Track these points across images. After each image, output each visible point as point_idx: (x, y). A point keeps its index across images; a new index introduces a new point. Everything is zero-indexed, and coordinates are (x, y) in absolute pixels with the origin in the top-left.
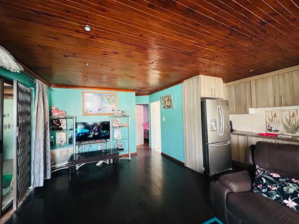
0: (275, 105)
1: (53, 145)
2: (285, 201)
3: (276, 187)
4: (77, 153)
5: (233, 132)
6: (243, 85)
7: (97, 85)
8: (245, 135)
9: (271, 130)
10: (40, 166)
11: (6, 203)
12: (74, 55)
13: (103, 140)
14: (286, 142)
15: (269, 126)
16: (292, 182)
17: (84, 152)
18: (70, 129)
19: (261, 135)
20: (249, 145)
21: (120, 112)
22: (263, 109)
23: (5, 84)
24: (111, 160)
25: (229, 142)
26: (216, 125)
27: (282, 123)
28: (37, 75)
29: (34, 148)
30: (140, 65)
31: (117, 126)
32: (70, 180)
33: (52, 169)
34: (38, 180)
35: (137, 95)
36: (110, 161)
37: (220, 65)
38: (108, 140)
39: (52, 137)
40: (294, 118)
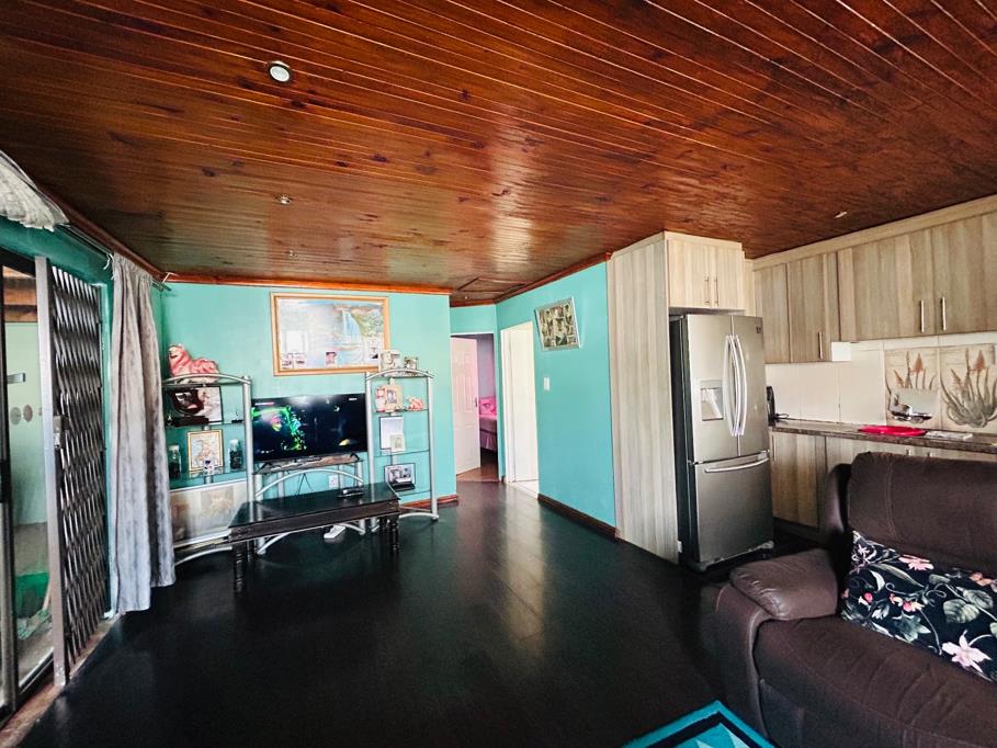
0: (919, 331)
1: (178, 473)
2: (949, 648)
3: (921, 602)
4: (259, 499)
5: (779, 425)
6: (812, 262)
7: (321, 272)
8: (817, 433)
9: (903, 416)
10: (136, 544)
11: (31, 665)
12: (237, 168)
13: (346, 457)
14: (953, 455)
15: (897, 403)
16: (973, 586)
17: (281, 495)
18: (234, 422)
19: (872, 433)
20: (831, 466)
21: (399, 362)
22: (879, 344)
23: (8, 273)
24: (374, 521)
25: (763, 458)
26: (720, 402)
27: (940, 391)
28: (116, 238)
29: (114, 487)
30: (462, 200)
31: (390, 407)
32: (239, 590)
33: (179, 554)
34: (132, 590)
35: (454, 303)
36: (368, 523)
37: (735, 198)
38: (362, 455)
39: (176, 448)
40: (983, 372)
